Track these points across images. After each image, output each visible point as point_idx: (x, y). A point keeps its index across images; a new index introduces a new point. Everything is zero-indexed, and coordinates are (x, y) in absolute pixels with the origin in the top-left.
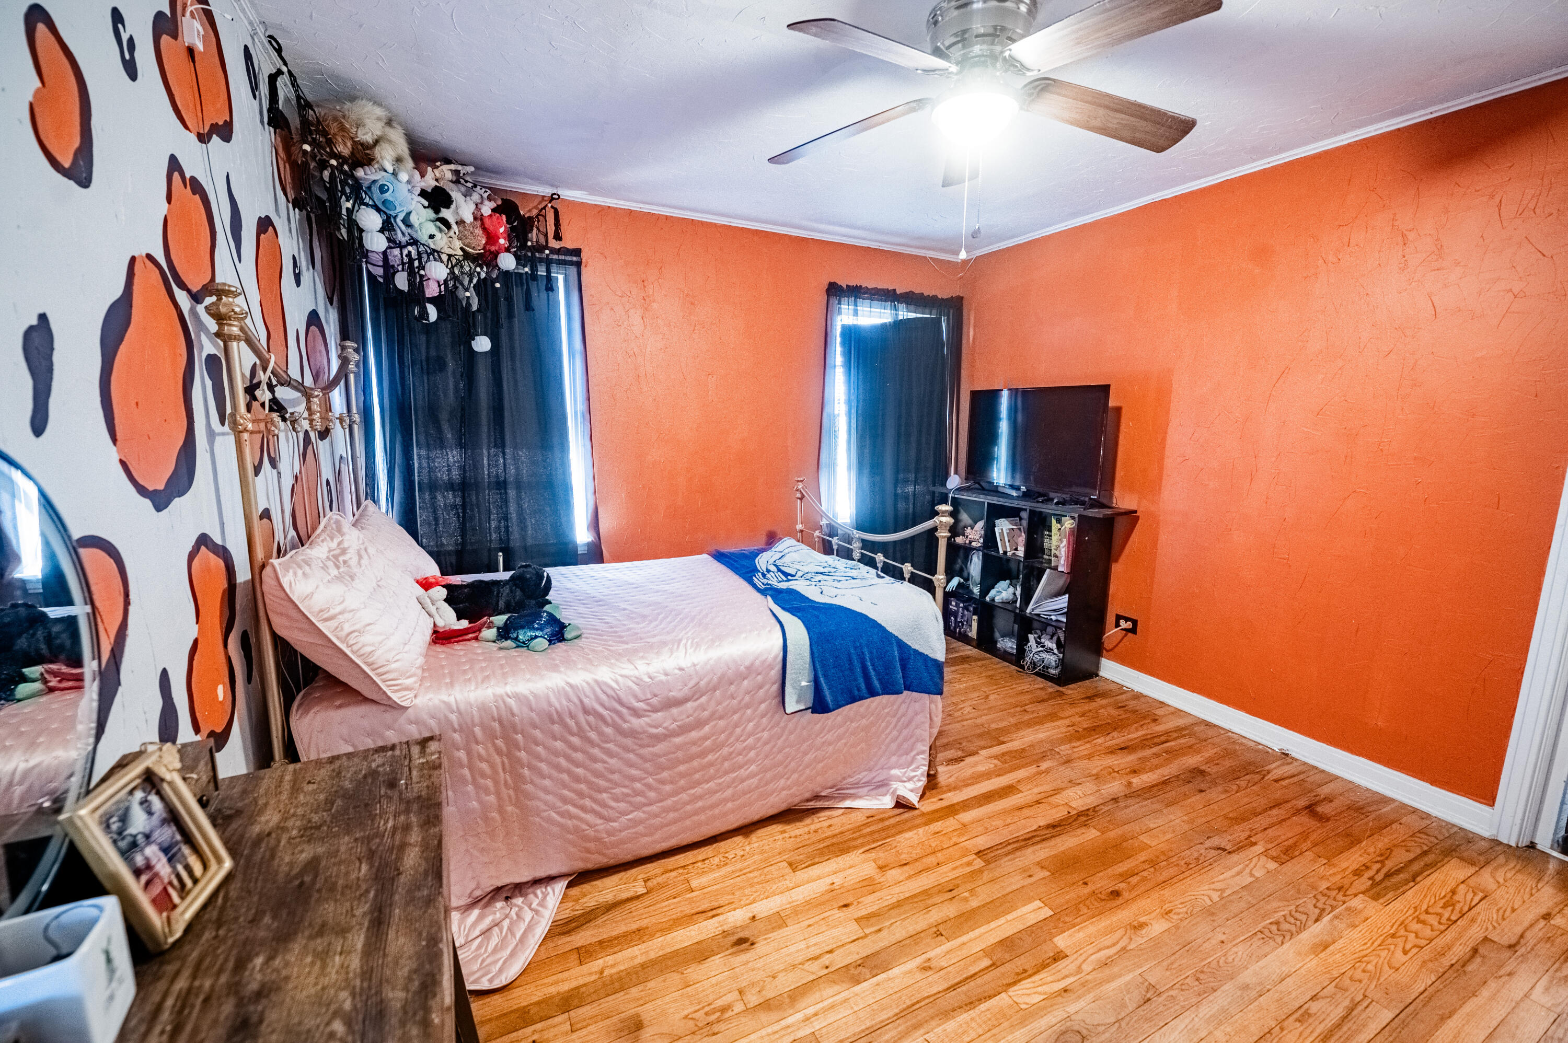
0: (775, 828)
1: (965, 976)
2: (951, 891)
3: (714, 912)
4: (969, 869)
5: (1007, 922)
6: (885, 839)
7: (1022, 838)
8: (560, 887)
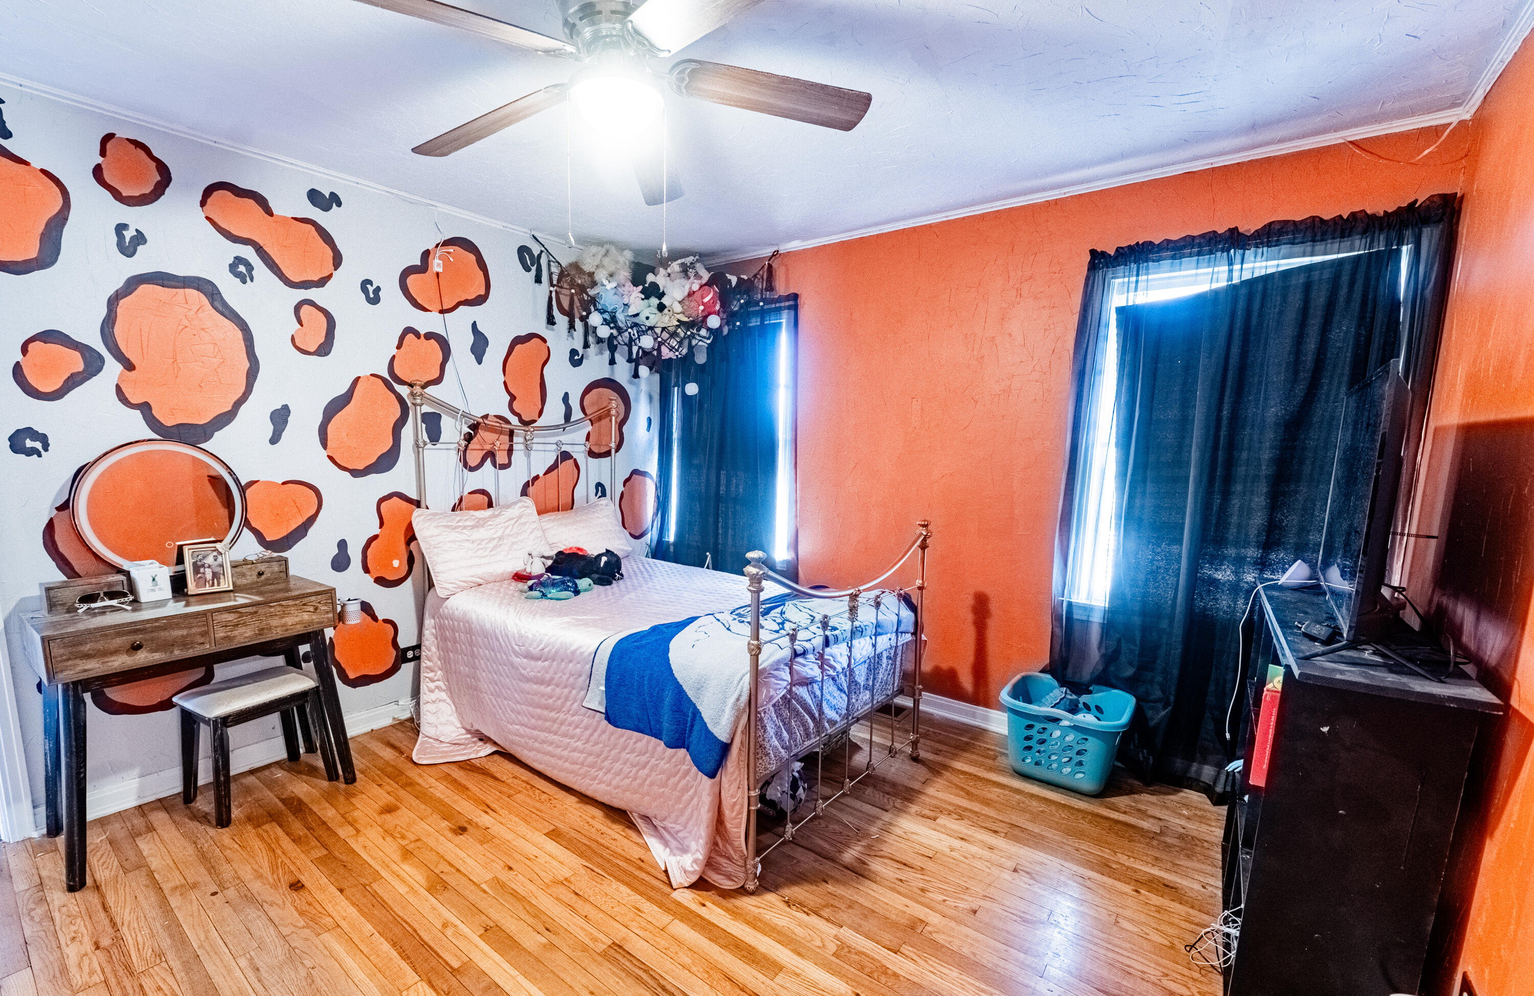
0: (598, 813)
1: (438, 950)
2: (547, 930)
3: (488, 810)
4: (587, 941)
5: (513, 978)
6: (609, 874)
7: (663, 982)
8: (489, 749)
